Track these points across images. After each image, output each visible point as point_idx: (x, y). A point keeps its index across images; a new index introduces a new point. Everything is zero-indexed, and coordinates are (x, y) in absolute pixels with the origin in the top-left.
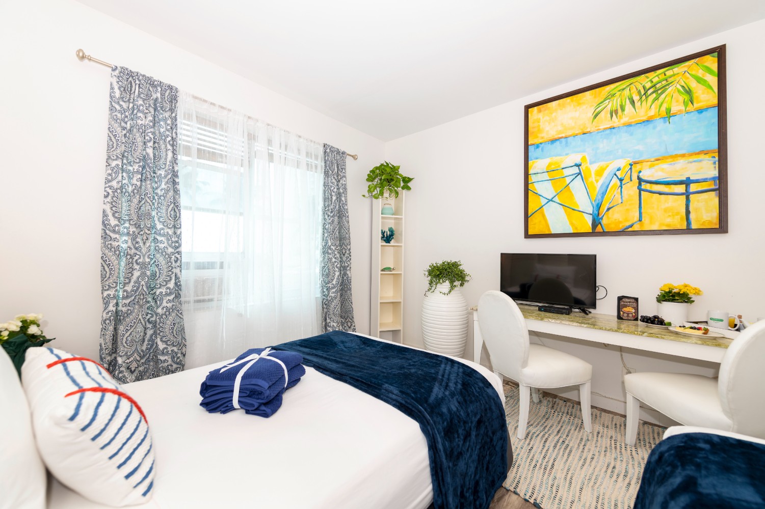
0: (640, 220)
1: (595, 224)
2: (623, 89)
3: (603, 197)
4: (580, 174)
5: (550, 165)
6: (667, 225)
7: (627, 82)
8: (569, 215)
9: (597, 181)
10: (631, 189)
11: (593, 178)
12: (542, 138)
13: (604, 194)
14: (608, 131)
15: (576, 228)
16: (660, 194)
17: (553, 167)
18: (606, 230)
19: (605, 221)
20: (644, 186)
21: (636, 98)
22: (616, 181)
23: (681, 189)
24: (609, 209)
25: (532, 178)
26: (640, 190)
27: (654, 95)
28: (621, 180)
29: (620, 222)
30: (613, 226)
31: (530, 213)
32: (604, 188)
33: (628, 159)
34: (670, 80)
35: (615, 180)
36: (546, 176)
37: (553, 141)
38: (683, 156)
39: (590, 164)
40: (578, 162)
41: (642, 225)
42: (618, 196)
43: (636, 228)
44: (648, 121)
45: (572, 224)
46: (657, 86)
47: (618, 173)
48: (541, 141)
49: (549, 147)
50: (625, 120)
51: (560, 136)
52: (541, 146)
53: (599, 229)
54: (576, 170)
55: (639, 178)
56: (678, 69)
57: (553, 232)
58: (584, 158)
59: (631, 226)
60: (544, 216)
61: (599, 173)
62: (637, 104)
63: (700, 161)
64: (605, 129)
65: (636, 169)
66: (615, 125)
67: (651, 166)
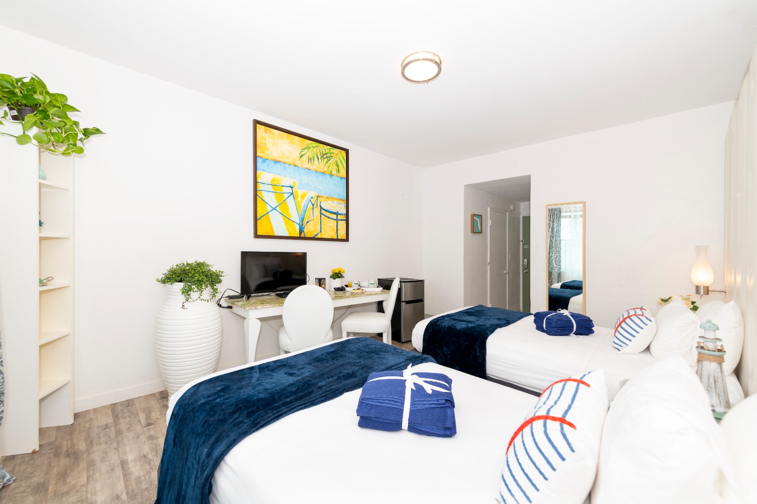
0: (321, 232)
1: (301, 231)
2: (314, 147)
3: (305, 214)
4: (292, 194)
5: (273, 180)
6: (331, 236)
7: (315, 144)
8: (286, 223)
9: (302, 202)
10: (317, 211)
11: (299, 199)
12: (268, 155)
13: (305, 212)
14: (307, 170)
15: (290, 233)
16: (329, 218)
17: (275, 183)
18: (306, 236)
19: (305, 230)
20: (323, 212)
21: (320, 157)
22: (310, 205)
23: (334, 217)
24: (307, 222)
25: (260, 187)
26: (321, 214)
27: (326, 160)
28: (313, 205)
29: (312, 232)
30: (309, 234)
31: (258, 217)
32: (305, 208)
33: (316, 193)
34: (332, 155)
35: (310, 203)
36: (270, 188)
37: (276, 162)
38: (336, 199)
39: (299, 189)
40: (292, 185)
41: (321, 235)
42: (311, 215)
43: (319, 236)
44: (324, 173)
45: (288, 229)
46: (328, 155)
47: (312, 200)
48: (267, 157)
49: (272, 164)
50: (315, 167)
51: (281, 160)
52: (268, 161)
53: (302, 235)
54: (289, 190)
55: (320, 206)
56: (336, 151)
57: (276, 234)
58: (294, 183)
59: (317, 235)
60: (269, 220)
61: (303, 197)
62: (320, 160)
63: (341, 204)
64: (306, 168)
65: (320, 199)
66: (311, 168)
67: (325, 201)
